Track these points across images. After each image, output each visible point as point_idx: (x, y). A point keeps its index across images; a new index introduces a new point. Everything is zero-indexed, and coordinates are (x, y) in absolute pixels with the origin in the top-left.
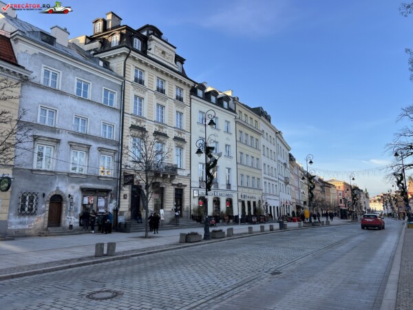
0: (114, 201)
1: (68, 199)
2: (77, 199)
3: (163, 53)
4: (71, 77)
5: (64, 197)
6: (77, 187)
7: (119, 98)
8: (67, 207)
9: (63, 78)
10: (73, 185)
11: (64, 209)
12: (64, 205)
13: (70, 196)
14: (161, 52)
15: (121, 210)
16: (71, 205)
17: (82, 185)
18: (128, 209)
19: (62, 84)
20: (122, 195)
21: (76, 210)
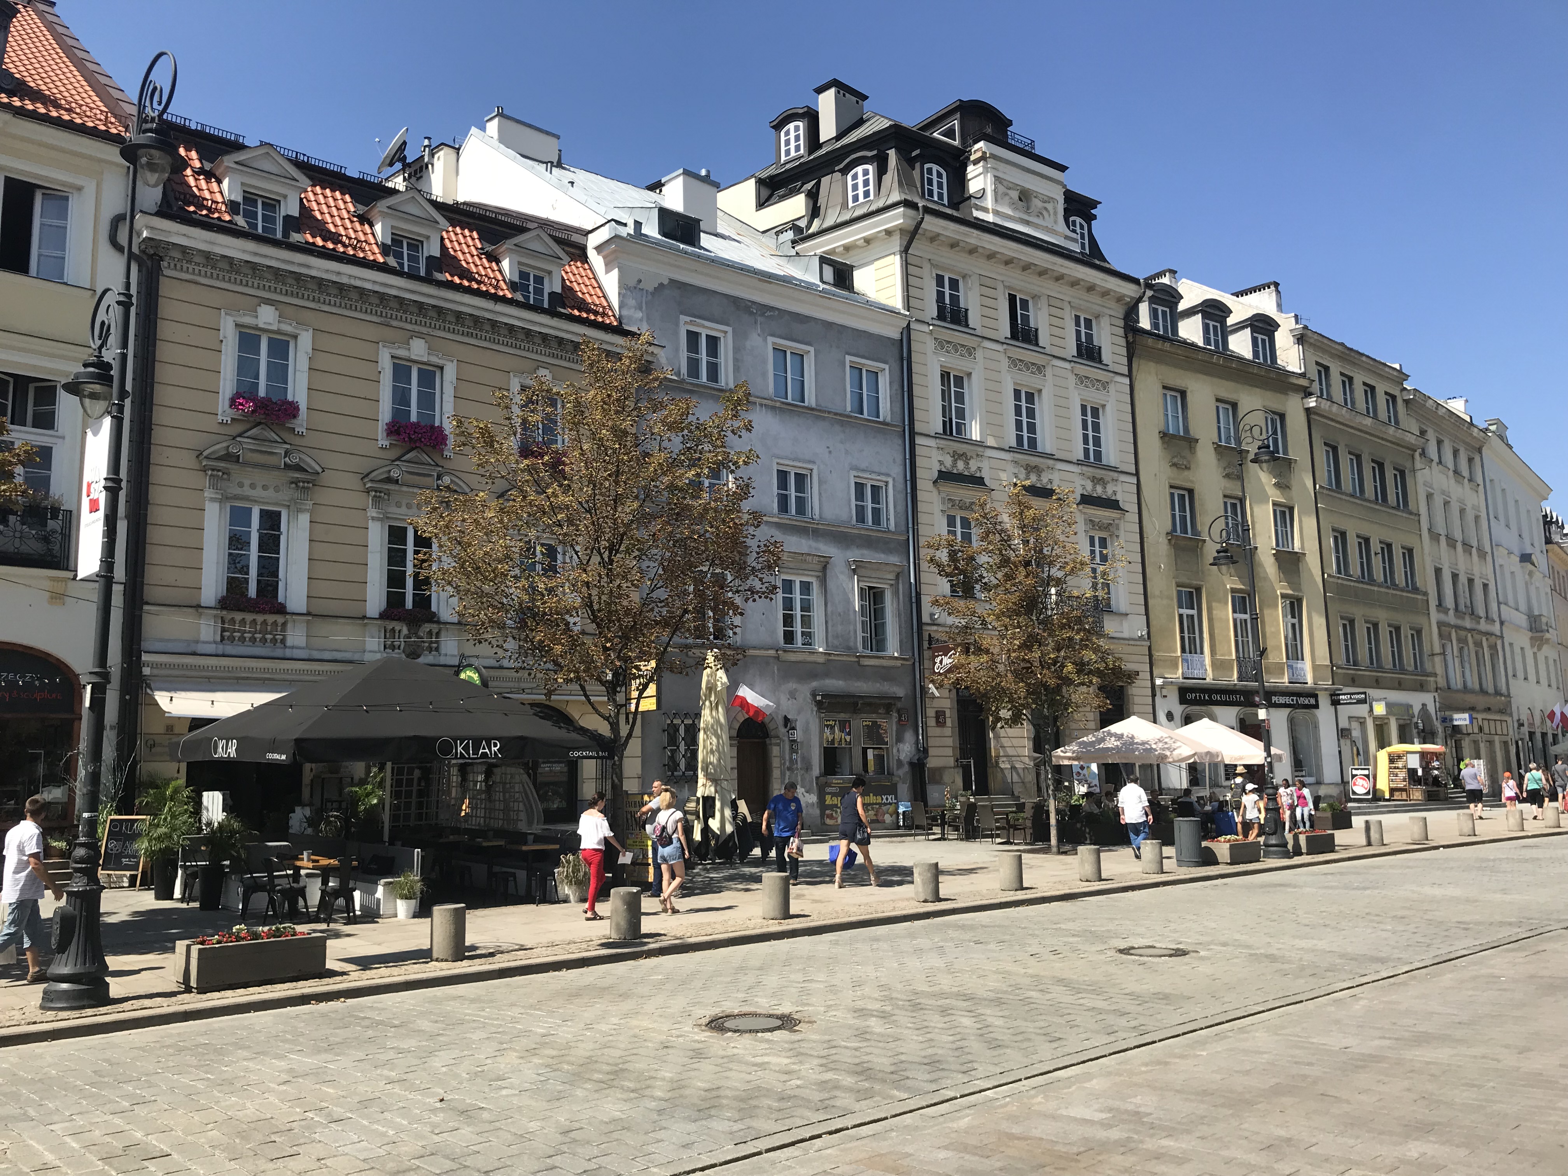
0: (909, 736)
1: (783, 730)
2: (806, 730)
3: (1025, 196)
4: (755, 340)
5: (771, 726)
6: (805, 690)
7: (896, 386)
8: (782, 757)
9: (737, 350)
10: (792, 685)
11: (776, 762)
12: (775, 751)
13: (786, 720)
14: (1015, 195)
15: (932, 763)
16: (793, 751)
17: (815, 684)
18: (951, 762)
19: (737, 369)
20: (931, 713)
21: (808, 768)
